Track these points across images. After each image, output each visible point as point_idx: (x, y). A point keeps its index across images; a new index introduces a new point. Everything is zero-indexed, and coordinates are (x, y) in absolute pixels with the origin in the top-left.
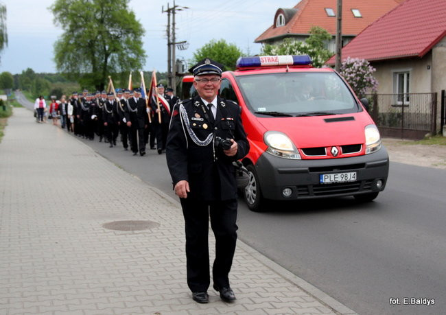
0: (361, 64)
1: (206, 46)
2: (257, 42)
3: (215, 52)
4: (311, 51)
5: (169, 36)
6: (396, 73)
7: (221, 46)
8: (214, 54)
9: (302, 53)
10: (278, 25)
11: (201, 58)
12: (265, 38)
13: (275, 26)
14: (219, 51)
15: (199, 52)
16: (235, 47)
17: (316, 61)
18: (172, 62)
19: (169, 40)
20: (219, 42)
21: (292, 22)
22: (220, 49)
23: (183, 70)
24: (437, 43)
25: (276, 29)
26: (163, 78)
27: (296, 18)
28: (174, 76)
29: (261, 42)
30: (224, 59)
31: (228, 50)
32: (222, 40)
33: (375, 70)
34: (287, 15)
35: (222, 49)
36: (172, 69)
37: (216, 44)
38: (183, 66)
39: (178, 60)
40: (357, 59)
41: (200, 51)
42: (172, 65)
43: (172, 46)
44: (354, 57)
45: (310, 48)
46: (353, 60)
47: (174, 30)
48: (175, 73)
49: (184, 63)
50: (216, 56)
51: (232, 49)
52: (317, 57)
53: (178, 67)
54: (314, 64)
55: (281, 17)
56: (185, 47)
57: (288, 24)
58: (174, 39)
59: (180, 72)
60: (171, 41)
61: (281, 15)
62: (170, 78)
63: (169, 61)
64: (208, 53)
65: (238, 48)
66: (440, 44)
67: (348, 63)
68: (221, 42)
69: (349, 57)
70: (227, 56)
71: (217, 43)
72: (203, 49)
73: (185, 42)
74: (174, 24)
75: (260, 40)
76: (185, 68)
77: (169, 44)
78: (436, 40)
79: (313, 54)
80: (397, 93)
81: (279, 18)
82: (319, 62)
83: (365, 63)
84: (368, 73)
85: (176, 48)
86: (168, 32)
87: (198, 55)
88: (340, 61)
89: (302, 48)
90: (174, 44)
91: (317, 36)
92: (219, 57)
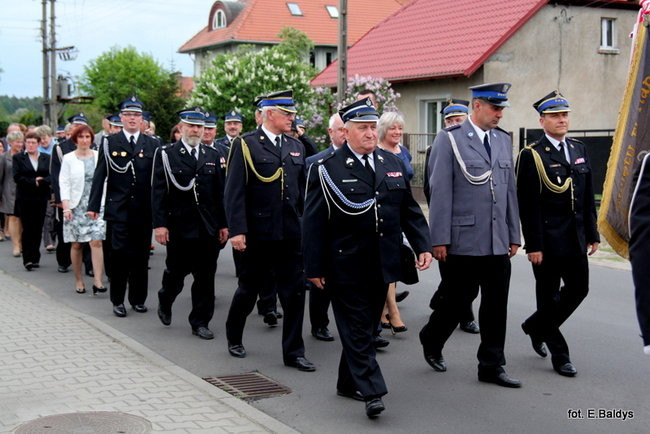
0: (378, 86)
1: (105, 55)
2: (182, 51)
3: (120, 65)
4: (289, 64)
5: (44, 37)
6: (424, 101)
7: (130, 56)
8: (118, 69)
9: (275, 67)
10: (215, 27)
11: (97, 74)
12: (195, 46)
13: (210, 28)
14: (126, 65)
15: (93, 65)
16: (151, 58)
17: (299, 80)
18: (50, 79)
19: (45, 44)
20: (125, 50)
21: (238, 23)
22: (127, 61)
23: (69, 93)
24: (491, 55)
25: (212, 33)
26: (22, 107)
27: (243, 16)
28: (55, 102)
29: (189, 52)
30: (134, 77)
31: (141, 63)
32: (130, 46)
33: (399, 95)
34: (229, 11)
35: (131, 60)
36: (50, 90)
37: (120, 53)
38: (69, 86)
39: (60, 77)
40: (369, 78)
41: (95, 64)
42: (50, 85)
43: (49, 54)
44: (365, 75)
45: (287, 61)
46: (363, 80)
47: (52, 27)
48: (55, 98)
49: (70, 82)
50: (122, 71)
51: (147, 62)
52: (299, 75)
53: (60, 88)
54: (295, 85)
55: (219, 14)
56: (71, 56)
57: (231, 26)
58: (53, 42)
59: (65, 96)
60: (49, 46)
61: (219, 10)
62: (47, 106)
63: (46, 78)
64: (109, 67)
65: (155, 60)
66: (494, 57)
67: (358, 85)
68: (128, 50)
69: (357, 75)
70: (139, 72)
71: (122, 51)
72: (100, 60)
73: (72, 48)
74: (53, 18)
75: (186, 48)
76: (72, 89)
77: (45, 51)
78: (490, 50)
79: (292, 69)
80: (426, 132)
81: (216, 15)
82: (303, 82)
83: (383, 85)
84: (389, 99)
85: (58, 56)
86: (44, 31)
87: (91, 69)
88: (344, 80)
89: (275, 60)
90: (53, 50)
91: (291, 43)
92: (126, 74)
